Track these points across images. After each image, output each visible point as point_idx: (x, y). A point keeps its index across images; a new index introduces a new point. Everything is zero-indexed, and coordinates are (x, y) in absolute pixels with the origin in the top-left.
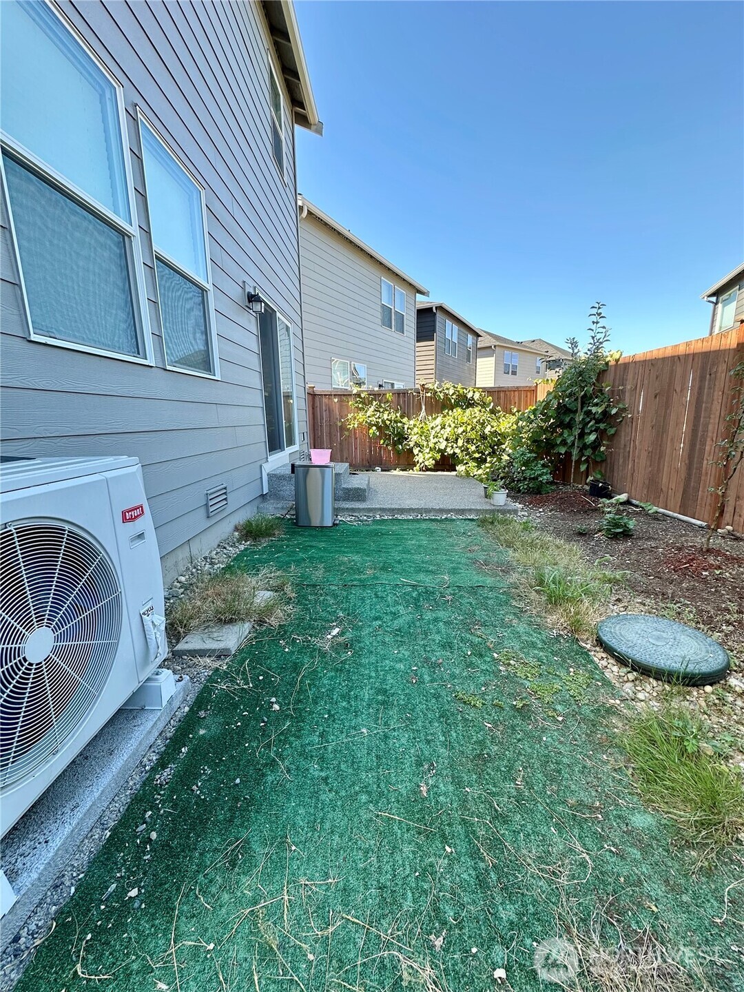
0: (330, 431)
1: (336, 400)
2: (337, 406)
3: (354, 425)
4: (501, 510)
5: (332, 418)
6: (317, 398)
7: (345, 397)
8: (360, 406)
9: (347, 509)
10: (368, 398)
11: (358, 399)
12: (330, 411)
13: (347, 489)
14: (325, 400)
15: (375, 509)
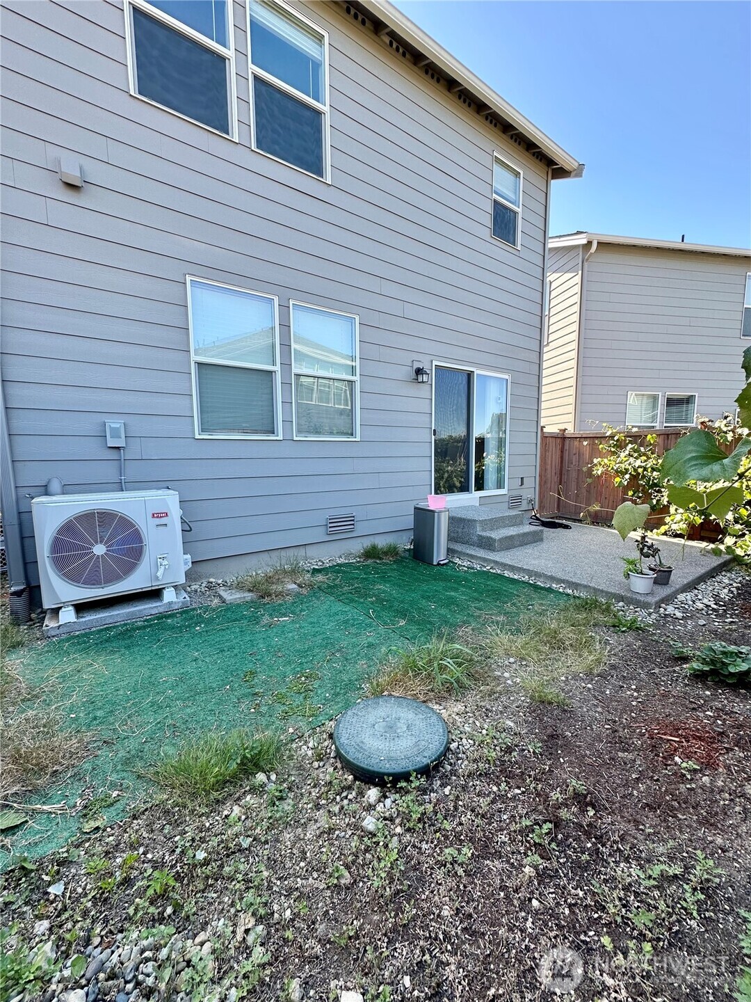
0: (578, 477)
1: (585, 443)
2: (588, 449)
3: (599, 471)
4: (627, 598)
5: (581, 461)
6: (567, 442)
7: (599, 439)
8: (613, 449)
9: (467, 554)
10: (625, 440)
11: (611, 442)
12: (580, 454)
13: (481, 536)
14: (576, 443)
15: (490, 560)
